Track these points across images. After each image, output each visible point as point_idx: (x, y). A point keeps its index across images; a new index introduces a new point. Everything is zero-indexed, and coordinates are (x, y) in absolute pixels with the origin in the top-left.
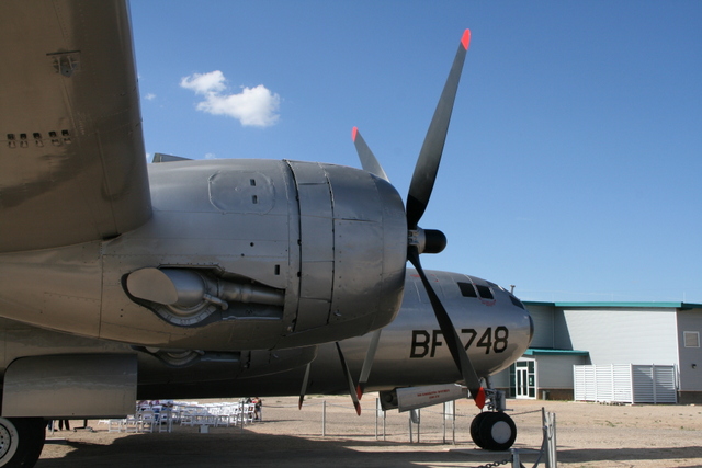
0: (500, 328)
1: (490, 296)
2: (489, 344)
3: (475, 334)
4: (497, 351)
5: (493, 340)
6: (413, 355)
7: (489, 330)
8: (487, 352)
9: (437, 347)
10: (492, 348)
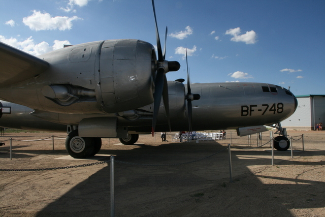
0: (279, 104)
1: (276, 91)
2: (275, 110)
3: (268, 106)
4: (279, 112)
5: (276, 108)
6: (242, 115)
7: (274, 105)
8: (274, 113)
9: (252, 112)
10: (276, 112)
